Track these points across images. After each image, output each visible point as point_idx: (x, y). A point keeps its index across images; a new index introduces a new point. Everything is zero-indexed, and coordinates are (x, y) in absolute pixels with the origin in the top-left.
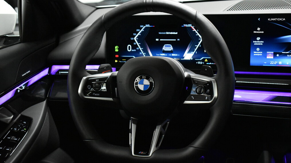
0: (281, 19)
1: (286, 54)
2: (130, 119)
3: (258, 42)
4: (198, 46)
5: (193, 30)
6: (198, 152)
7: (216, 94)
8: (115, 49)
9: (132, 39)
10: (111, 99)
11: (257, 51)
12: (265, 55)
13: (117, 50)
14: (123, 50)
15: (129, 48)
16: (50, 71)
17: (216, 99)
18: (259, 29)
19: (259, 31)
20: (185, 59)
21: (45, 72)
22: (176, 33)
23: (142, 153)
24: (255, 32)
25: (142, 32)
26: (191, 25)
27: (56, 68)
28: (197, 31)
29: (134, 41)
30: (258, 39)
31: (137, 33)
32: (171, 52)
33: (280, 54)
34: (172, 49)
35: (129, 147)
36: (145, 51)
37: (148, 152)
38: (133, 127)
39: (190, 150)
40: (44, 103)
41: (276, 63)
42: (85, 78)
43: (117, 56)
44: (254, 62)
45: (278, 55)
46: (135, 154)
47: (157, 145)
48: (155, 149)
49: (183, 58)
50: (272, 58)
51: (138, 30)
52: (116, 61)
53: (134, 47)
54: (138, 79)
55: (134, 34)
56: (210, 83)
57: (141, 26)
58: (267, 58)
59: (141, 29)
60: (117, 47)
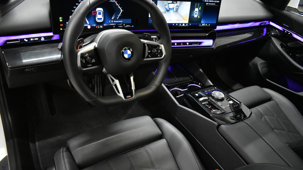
4: (119, 15)
5: (116, 4)
8: (59, 20)
9: (73, 11)
13: (61, 21)
17: (165, 56)
26: (115, 1)
27: (3, 39)
28: (119, 5)
38: (117, 82)
42: (79, 54)
43: (61, 25)
46: (125, 99)
51: (77, 4)
52: (61, 29)
55: (75, 7)
60: (61, 18)
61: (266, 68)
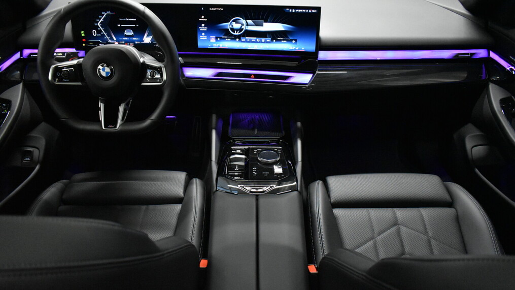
0: (219, 9)
1: (225, 38)
2: (99, 99)
3: (203, 28)
6: (154, 123)
7: (165, 77)
8: (81, 34)
9: (96, 24)
10: (79, 84)
11: (202, 36)
12: (209, 39)
13: (83, 35)
14: (89, 35)
15: (94, 33)
16: (21, 55)
17: (165, 81)
18: (203, 17)
19: (203, 18)
20: (145, 42)
21: (17, 56)
22: (135, 20)
23: (111, 126)
24: (200, 19)
25: (104, 18)
27: (27, 52)
29: (98, 27)
30: (203, 25)
31: (100, 19)
32: (132, 36)
33: (221, 38)
34: (133, 33)
35: (100, 122)
36: (109, 35)
37: (115, 126)
38: (101, 105)
39: (148, 122)
40: (21, 85)
41: (217, 45)
42: (54, 66)
43: (84, 40)
44: (200, 44)
45: (219, 39)
46: (105, 127)
47: (123, 119)
48: (122, 122)
49: (143, 41)
50: (215, 41)
51: (100, 17)
52: (84, 45)
53: (99, 32)
54: (100, 67)
55: (98, 20)
56: (160, 68)
57: (103, 13)
58: (211, 41)
59: (103, 15)
60: (83, 32)
61: (486, 146)
